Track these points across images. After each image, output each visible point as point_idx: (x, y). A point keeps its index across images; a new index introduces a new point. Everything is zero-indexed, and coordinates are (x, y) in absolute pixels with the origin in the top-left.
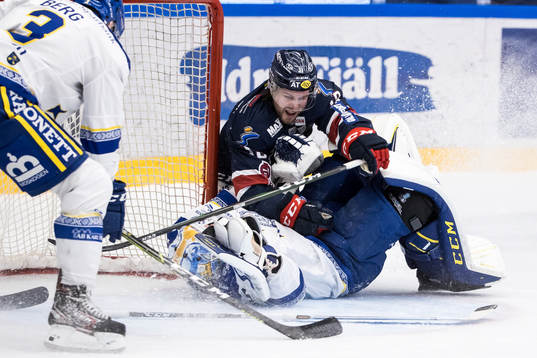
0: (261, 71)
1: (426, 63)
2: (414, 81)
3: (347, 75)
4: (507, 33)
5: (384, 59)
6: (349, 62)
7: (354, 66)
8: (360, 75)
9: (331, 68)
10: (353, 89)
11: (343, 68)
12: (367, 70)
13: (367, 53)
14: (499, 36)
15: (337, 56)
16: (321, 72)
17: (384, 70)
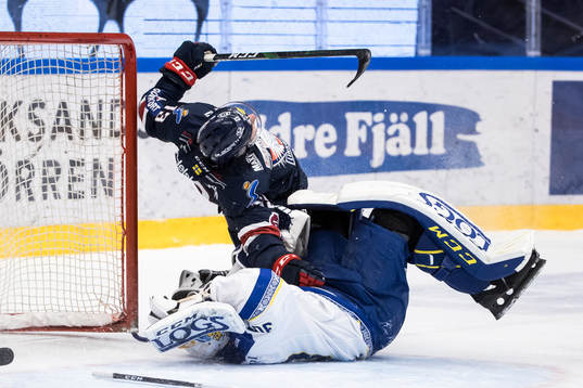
0: (302, 127)
1: (473, 117)
2: (461, 137)
3: (391, 131)
4: (557, 85)
5: (429, 114)
6: (394, 117)
7: (399, 122)
8: (405, 130)
9: (374, 124)
10: (398, 145)
11: (387, 123)
12: (412, 125)
13: (413, 108)
14: (550, 89)
15: (382, 111)
16: (364, 128)
17: (430, 125)
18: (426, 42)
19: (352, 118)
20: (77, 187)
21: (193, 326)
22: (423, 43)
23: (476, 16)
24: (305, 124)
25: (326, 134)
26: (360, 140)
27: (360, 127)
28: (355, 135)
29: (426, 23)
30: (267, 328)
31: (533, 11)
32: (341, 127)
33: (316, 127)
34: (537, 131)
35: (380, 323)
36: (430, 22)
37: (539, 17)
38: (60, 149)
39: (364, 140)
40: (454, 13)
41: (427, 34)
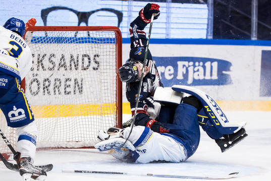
1: (229, 64)
2: (224, 72)
3: (196, 69)
6: (197, 64)
7: (199, 65)
8: (201, 69)
9: (189, 66)
10: (198, 75)
11: (194, 66)
12: (204, 67)
13: (205, 60)
14: (260, 53)
15: (192, 61)
16: (185, 68)
17: (212, 67)
18: (211, 33)
19: (180, 64)
20: (68, 90)
21: (114, 145)
22: (209, 34)
23: (231, 23)
24: (161, 66)
25: (170, 70)
26: (183, 72)
27: (183, 67)
28: (181, 70)
29: (211, 26)
30: (144, 151)
31: (254, 22)
32: (176, 67)
33: (166, 67)
34: (255, 70)
35: (191, 146)
36: (212, 25)
37: (257, 24)
38: (61, 74)
39: (185, 73)
40: (222, 22)
41: (211, 30)
